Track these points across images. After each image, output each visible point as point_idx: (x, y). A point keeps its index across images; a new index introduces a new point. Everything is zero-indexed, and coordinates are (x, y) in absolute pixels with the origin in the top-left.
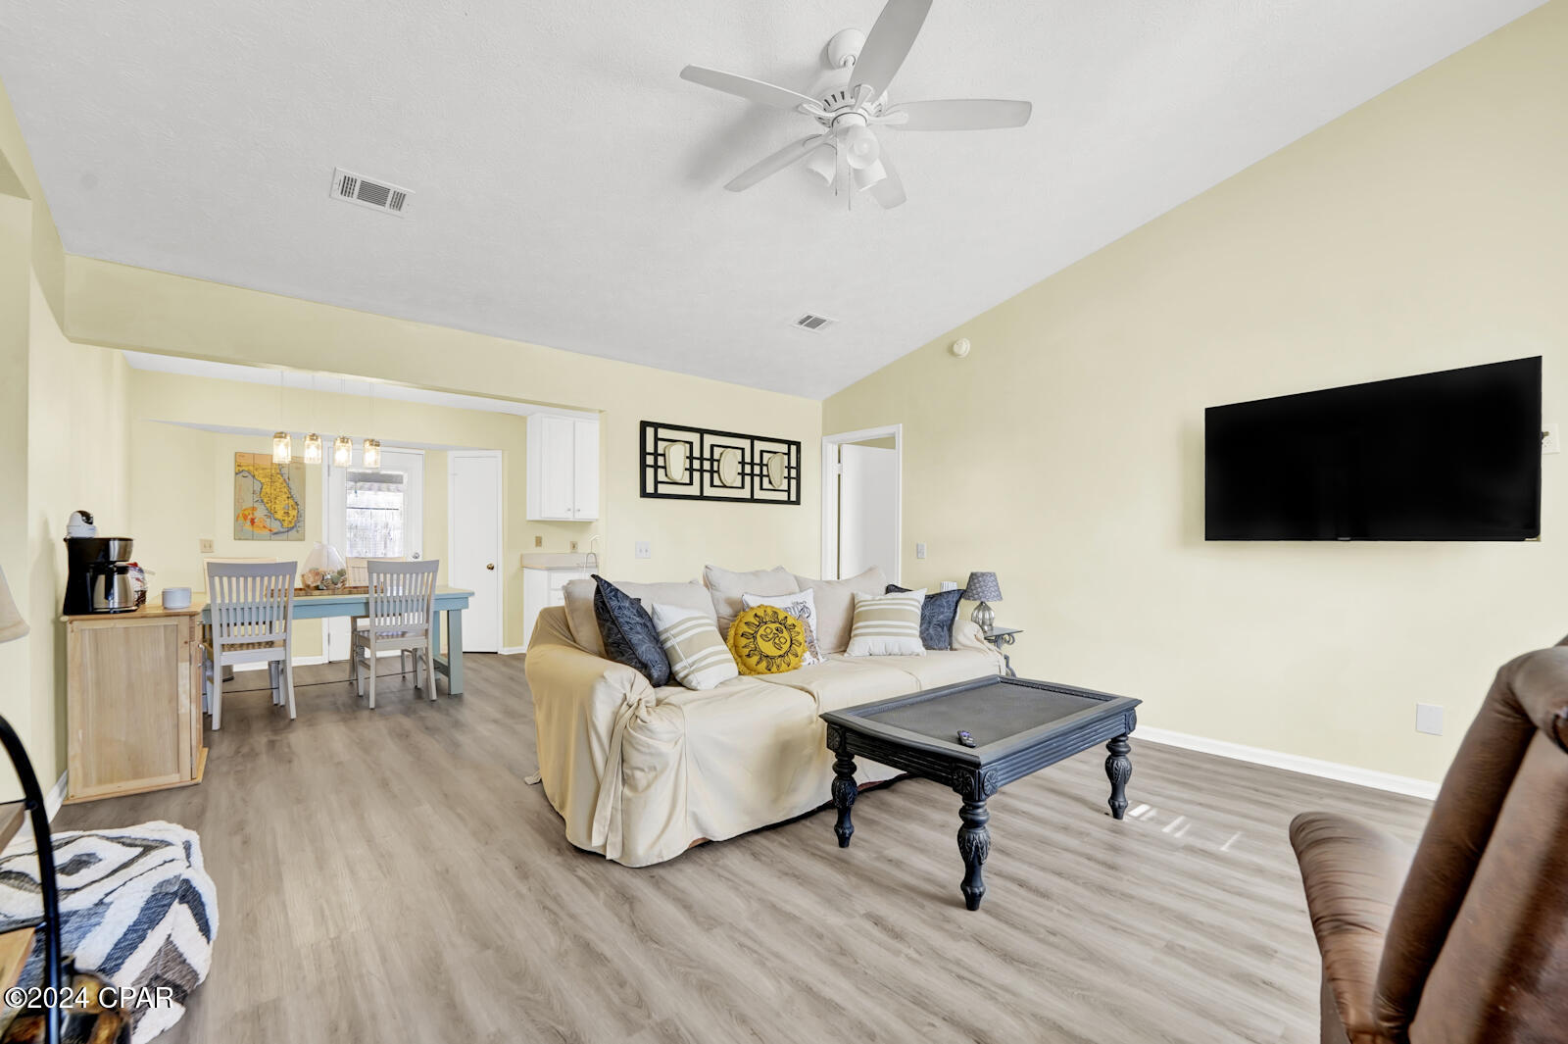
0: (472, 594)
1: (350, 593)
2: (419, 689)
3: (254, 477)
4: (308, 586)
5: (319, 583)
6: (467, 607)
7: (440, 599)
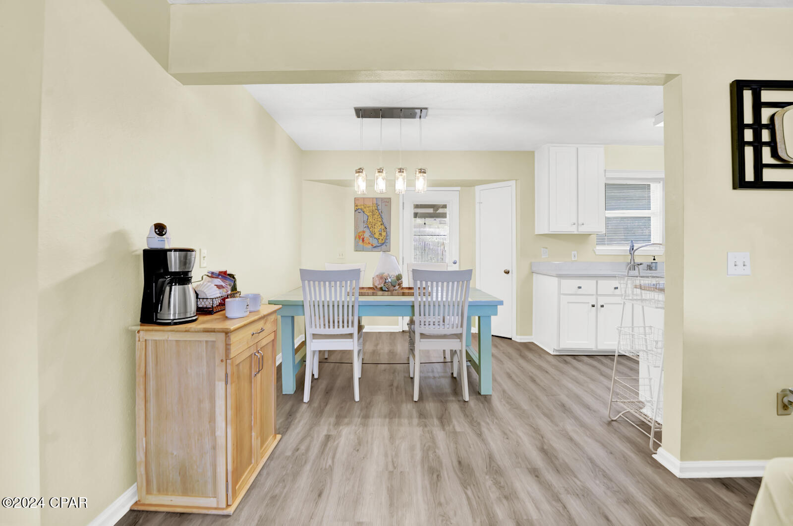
0: (501, 303)
1: (404, 294)
2: (455, 378)
3: (364, 212)
4: (376, 287)
5: (382, 285)
6: (496, 314)
7: (473, 306)
